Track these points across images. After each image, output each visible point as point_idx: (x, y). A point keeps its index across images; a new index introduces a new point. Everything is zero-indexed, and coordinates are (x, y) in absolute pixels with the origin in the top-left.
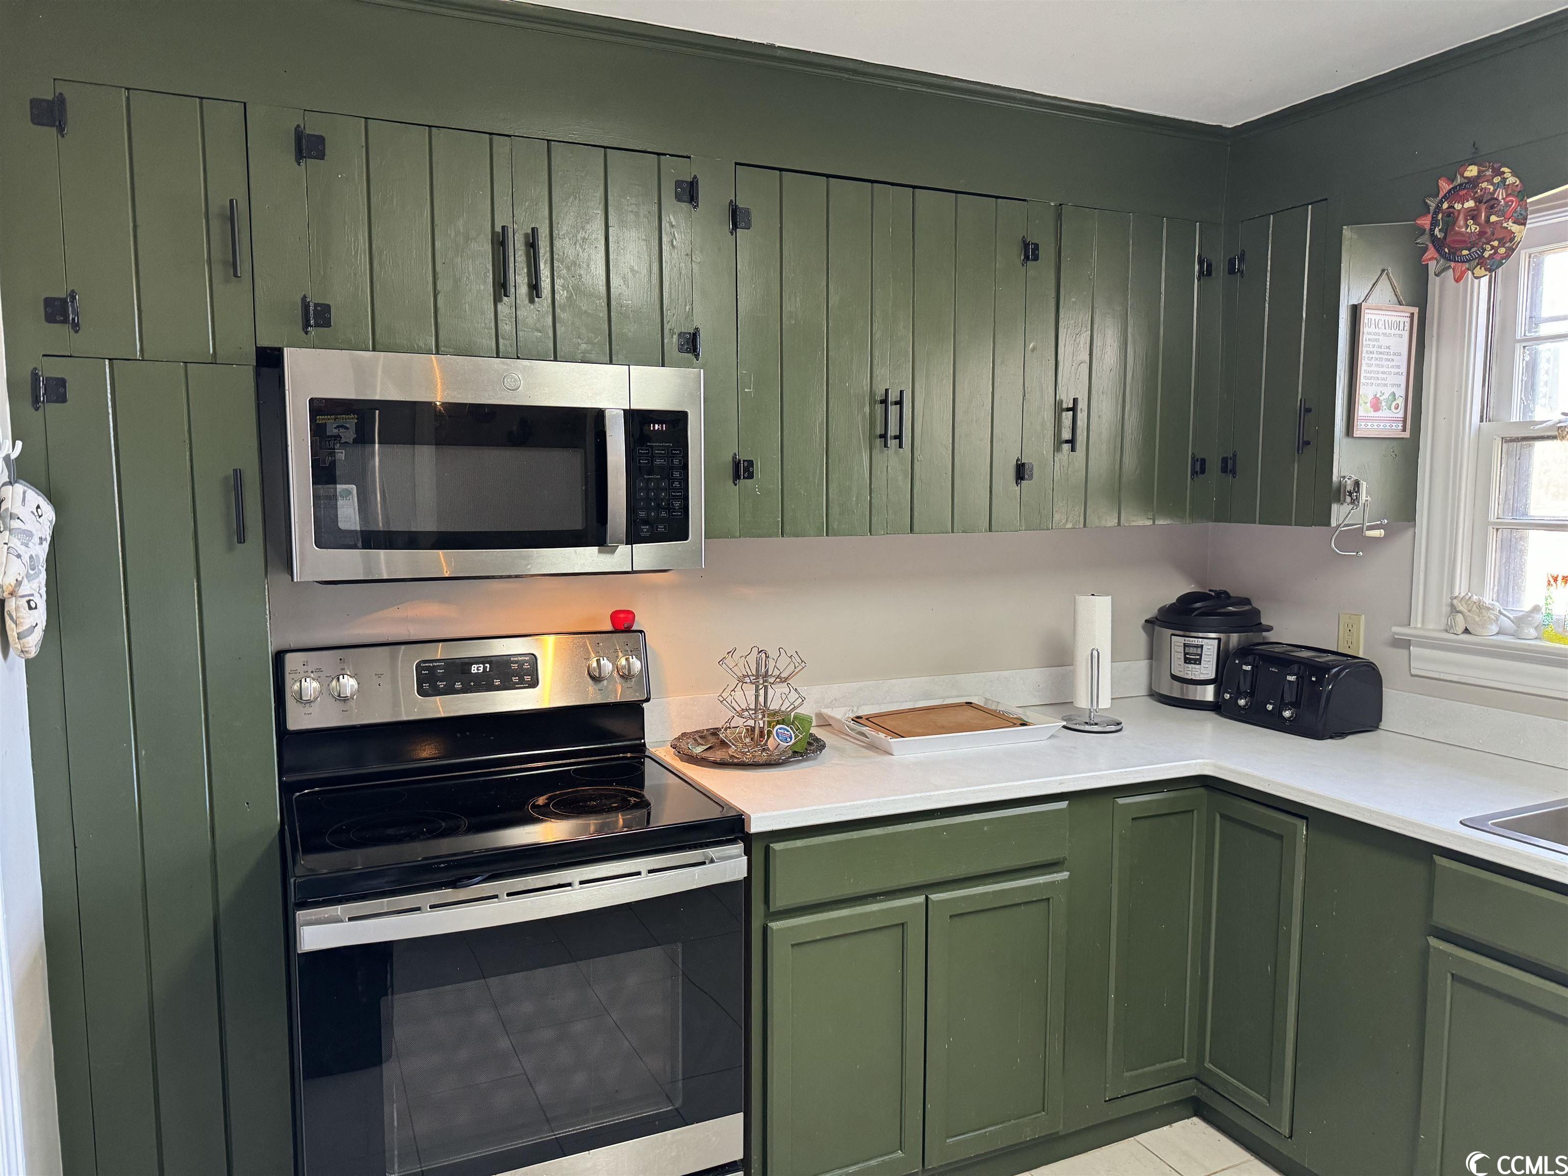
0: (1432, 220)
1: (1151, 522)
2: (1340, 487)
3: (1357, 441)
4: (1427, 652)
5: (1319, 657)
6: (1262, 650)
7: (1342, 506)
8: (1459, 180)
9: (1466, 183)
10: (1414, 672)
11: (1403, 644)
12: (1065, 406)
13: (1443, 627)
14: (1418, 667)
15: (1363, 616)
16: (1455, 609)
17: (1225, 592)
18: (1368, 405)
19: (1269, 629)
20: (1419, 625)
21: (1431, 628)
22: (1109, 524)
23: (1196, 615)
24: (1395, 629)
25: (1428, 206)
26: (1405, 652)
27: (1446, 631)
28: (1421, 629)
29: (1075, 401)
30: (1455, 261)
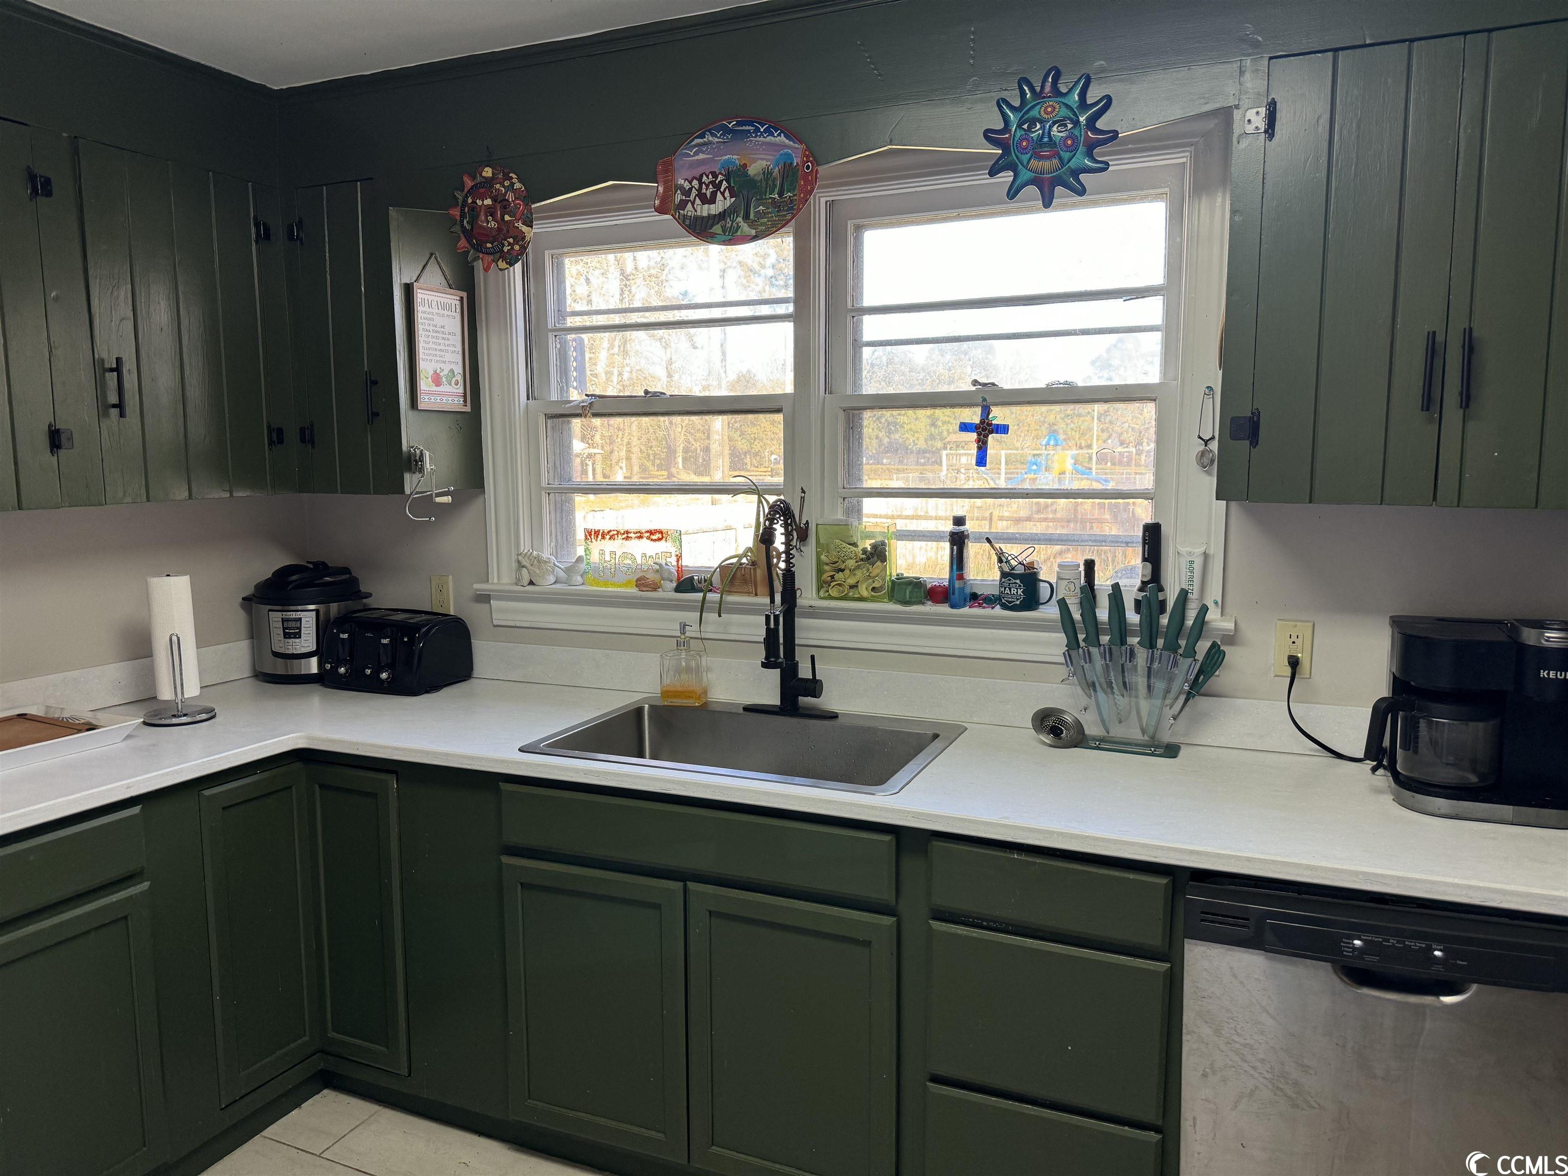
0: (461, 212)
1: (228, 495)
2: (410, 456)
3: (423, 413)
4: (503, 604)
5: (411, 618)
6: (361, 617)
7: (414, 475)
8: (479, 179)
9: (485, 183)
10: (495, 623)
11: (484, 598)
12: (107, 366)
13: (514, 582)
14: (498, 618)
15: (451, 576)
16: (521, 564)
17: (324, 563)
18: (430, 379)
19: (369, 595)
20: (496, 581)
21: (505, 582)
22: (178, 498)
23: (292, 589)
24: (476, 586)
25: (456, 199)
26: (488, 605)
27: (517, 584)
28: (497, 584)
29: (119, 360)
30: (483, 253)
